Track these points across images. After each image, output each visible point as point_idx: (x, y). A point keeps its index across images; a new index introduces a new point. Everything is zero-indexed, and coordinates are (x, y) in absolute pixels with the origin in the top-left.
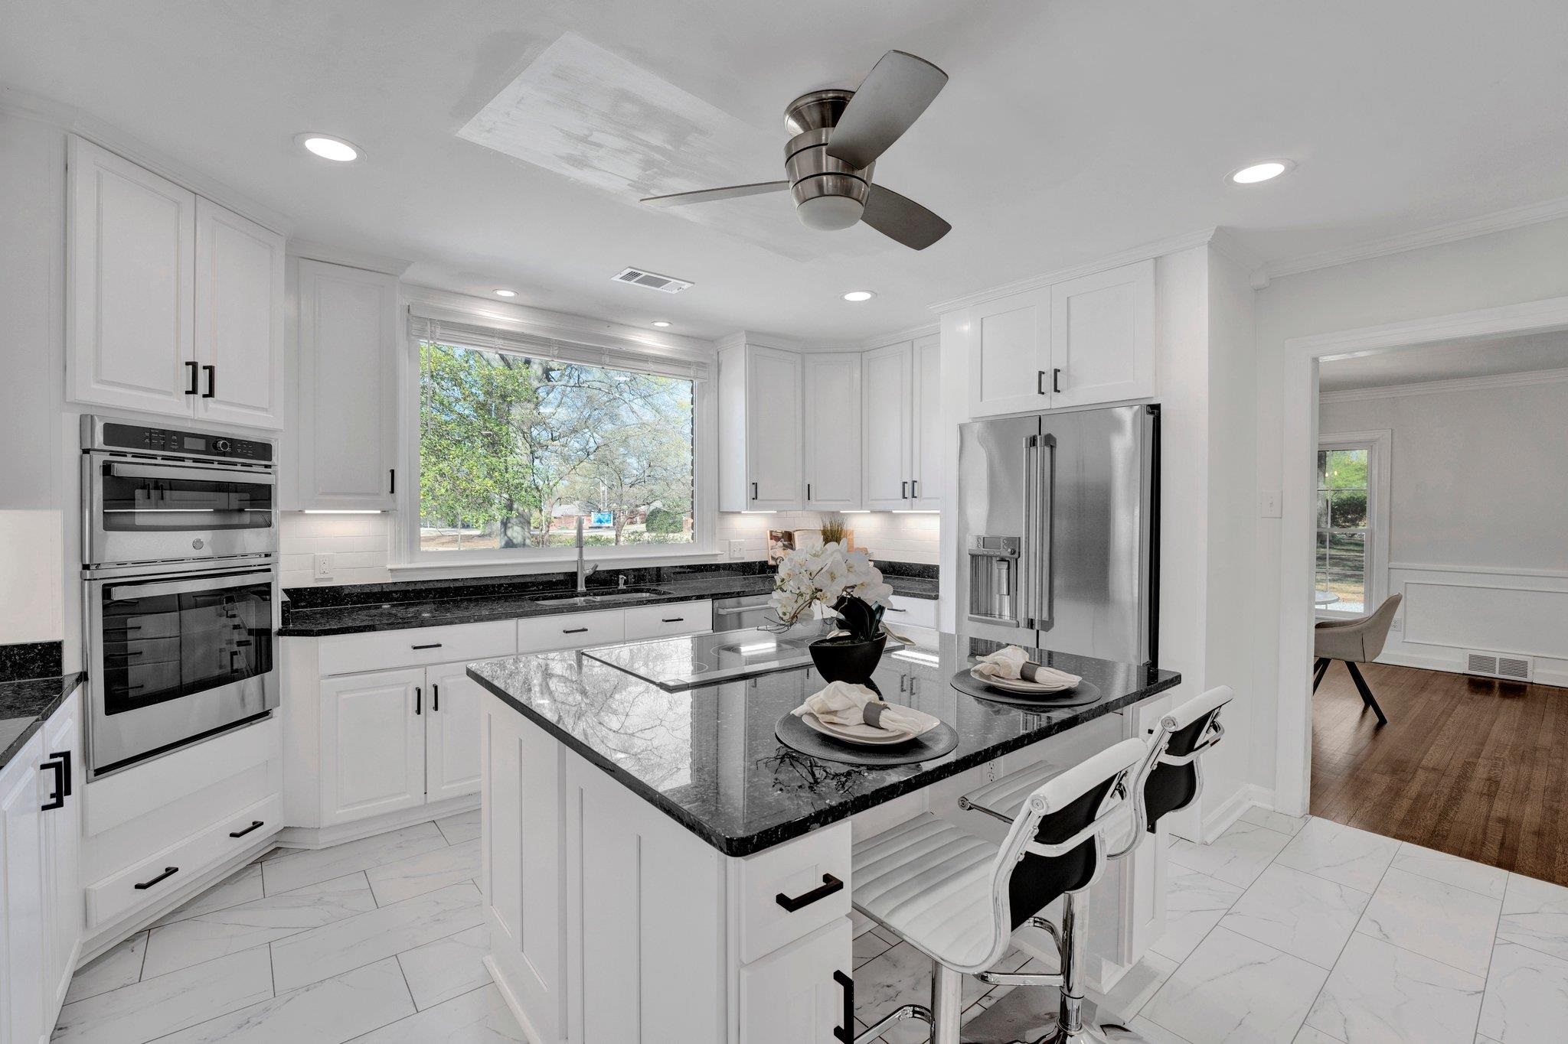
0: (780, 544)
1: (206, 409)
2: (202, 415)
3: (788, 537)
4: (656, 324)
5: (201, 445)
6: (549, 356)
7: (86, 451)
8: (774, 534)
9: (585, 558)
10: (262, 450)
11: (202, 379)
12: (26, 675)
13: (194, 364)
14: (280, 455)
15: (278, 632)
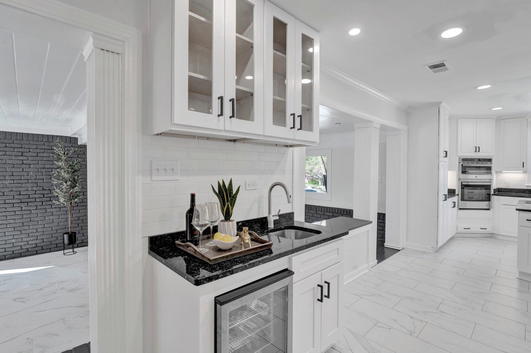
1: (478, 154)
5: (477, 160)
7: (459, 163)
10: (490, 160)
11: (477, 149)
12: (451, 193)
13: (476, 147)
14: (493, 161)
15: (493, 195)
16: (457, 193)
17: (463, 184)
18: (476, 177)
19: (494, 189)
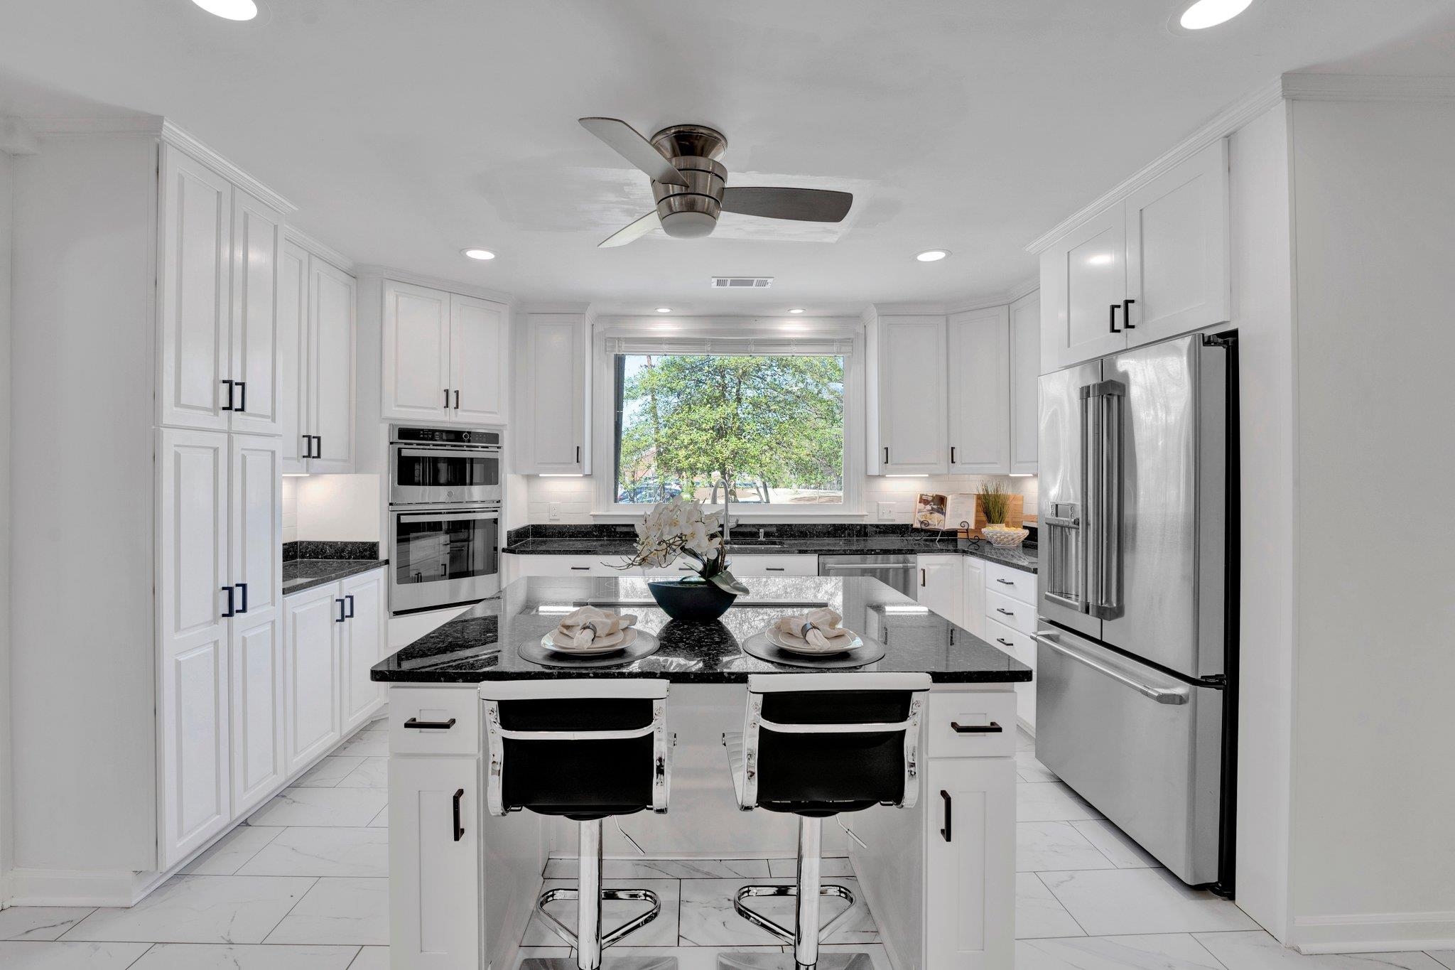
0: (929, 507)
1: (456, 414)
2: (454, 419)
3: (941, 501)
4: (792, 312)
6: (704, 352)
7: (390, 443)
8: (924, 497)
9: (730, 513)
10: (493, 438)
11: (451, 399)
12: (363, 558)
13: (447, 391)
14: (505, 440)
15: (504, 550)
16: (383, 555)
17: (404, 519)
18: (450, 494)
19: (509, 533)
